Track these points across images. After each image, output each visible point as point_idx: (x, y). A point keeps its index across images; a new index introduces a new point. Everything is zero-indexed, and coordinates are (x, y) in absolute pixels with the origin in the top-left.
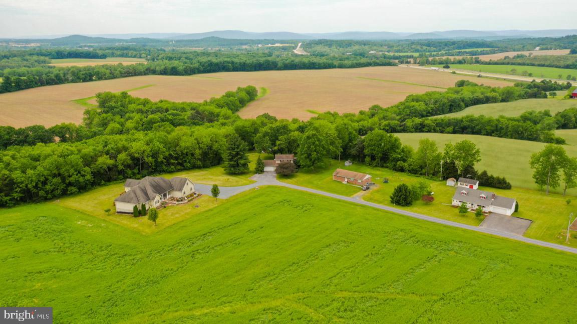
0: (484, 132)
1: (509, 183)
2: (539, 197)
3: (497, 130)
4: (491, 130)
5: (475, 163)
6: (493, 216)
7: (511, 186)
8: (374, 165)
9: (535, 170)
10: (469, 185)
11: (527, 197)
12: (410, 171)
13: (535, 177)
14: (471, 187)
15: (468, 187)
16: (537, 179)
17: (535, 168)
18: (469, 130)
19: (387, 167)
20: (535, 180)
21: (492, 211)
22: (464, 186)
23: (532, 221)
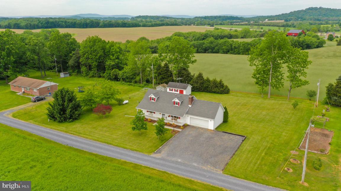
0: (221, 51)
1: (227, 87)
2: (260, 100)
3: (232, 50)
4: (227, 49)
5: (190, 65)
6: (187, 131)
7: (229, 89)
8: (91, 75)
9: (254, 67)
10: (179, 90)
11: (245, 101)
12: (124, 79)
13: (254, 76)
14: (181, 92)
15: (178, 93)
16: (257, 79)
17: (255, 65)
18: (210, 50)
19: (104, 77)
20: (255, 80)
21: (189, 123)
22: (174, 92)
23: (245, 138)
